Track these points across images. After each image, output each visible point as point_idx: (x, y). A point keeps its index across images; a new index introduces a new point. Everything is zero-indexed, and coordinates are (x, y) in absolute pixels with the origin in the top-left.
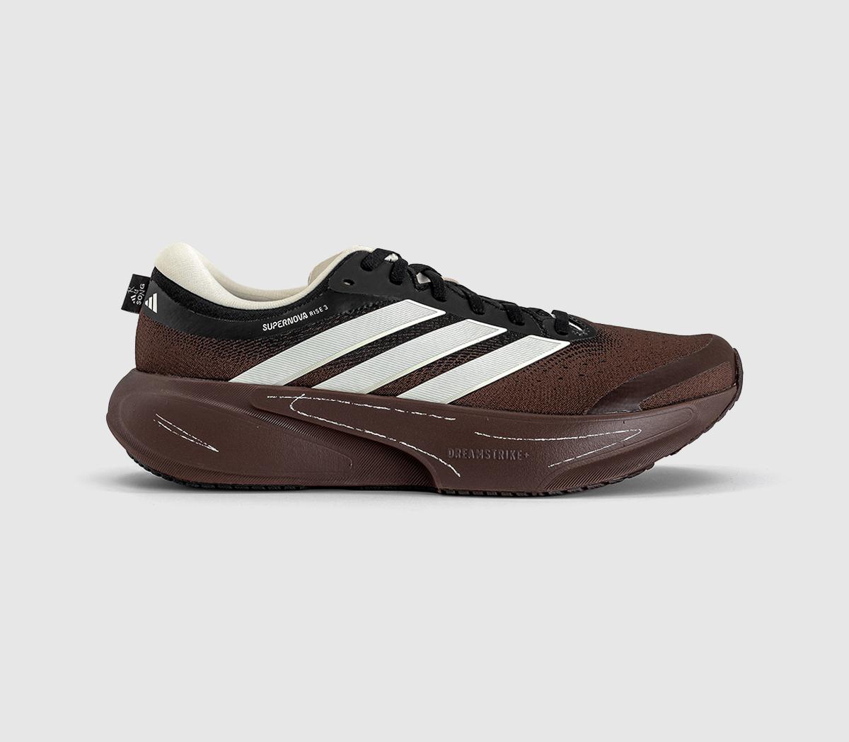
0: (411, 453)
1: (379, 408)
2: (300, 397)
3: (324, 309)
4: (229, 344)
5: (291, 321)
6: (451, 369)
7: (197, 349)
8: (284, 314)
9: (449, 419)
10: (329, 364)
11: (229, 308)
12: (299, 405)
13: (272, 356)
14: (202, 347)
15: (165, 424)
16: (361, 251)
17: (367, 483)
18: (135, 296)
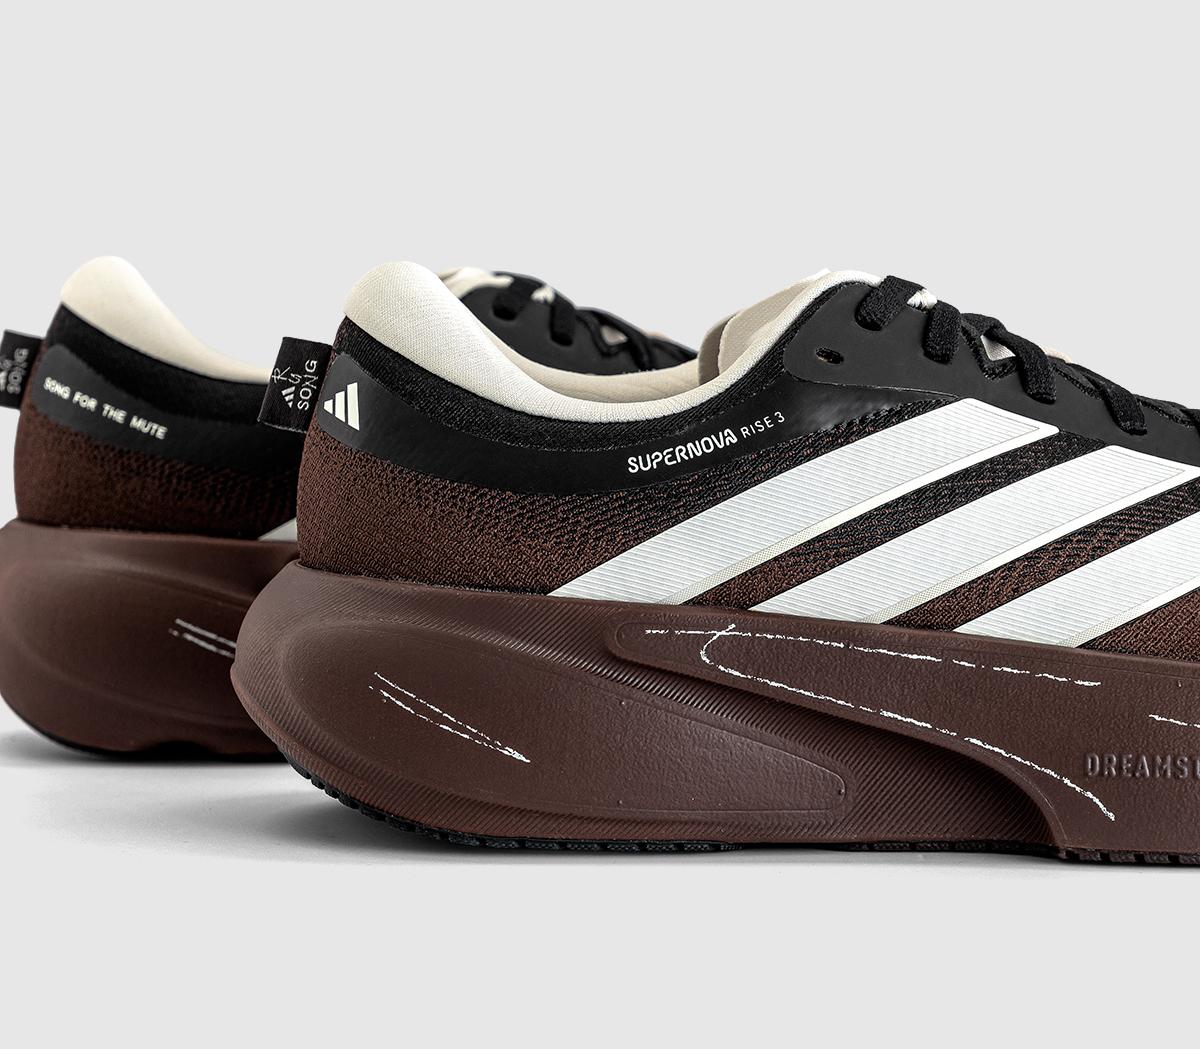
0: (992, 764)
1: (915, 657)
2: (723, 633)
3: (774, 420)
4: (547, 504)
5: (695, 449)
6: (1082, 564)
7: (468, 517)
8: (677, 433)
9: (1086, 683)
10: (792, 553)
11: (541, 417)
12: (719, 650)
13: (654, 534)
14: (482, 512)
15: (397, 697)
16: (854, 283)
17: (883, 835)
18: (293, 388)
